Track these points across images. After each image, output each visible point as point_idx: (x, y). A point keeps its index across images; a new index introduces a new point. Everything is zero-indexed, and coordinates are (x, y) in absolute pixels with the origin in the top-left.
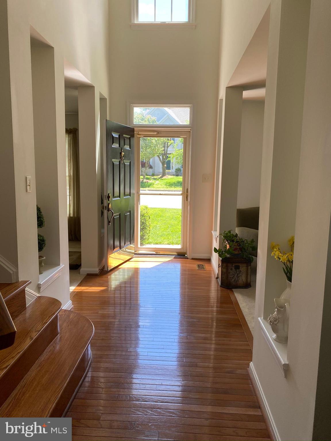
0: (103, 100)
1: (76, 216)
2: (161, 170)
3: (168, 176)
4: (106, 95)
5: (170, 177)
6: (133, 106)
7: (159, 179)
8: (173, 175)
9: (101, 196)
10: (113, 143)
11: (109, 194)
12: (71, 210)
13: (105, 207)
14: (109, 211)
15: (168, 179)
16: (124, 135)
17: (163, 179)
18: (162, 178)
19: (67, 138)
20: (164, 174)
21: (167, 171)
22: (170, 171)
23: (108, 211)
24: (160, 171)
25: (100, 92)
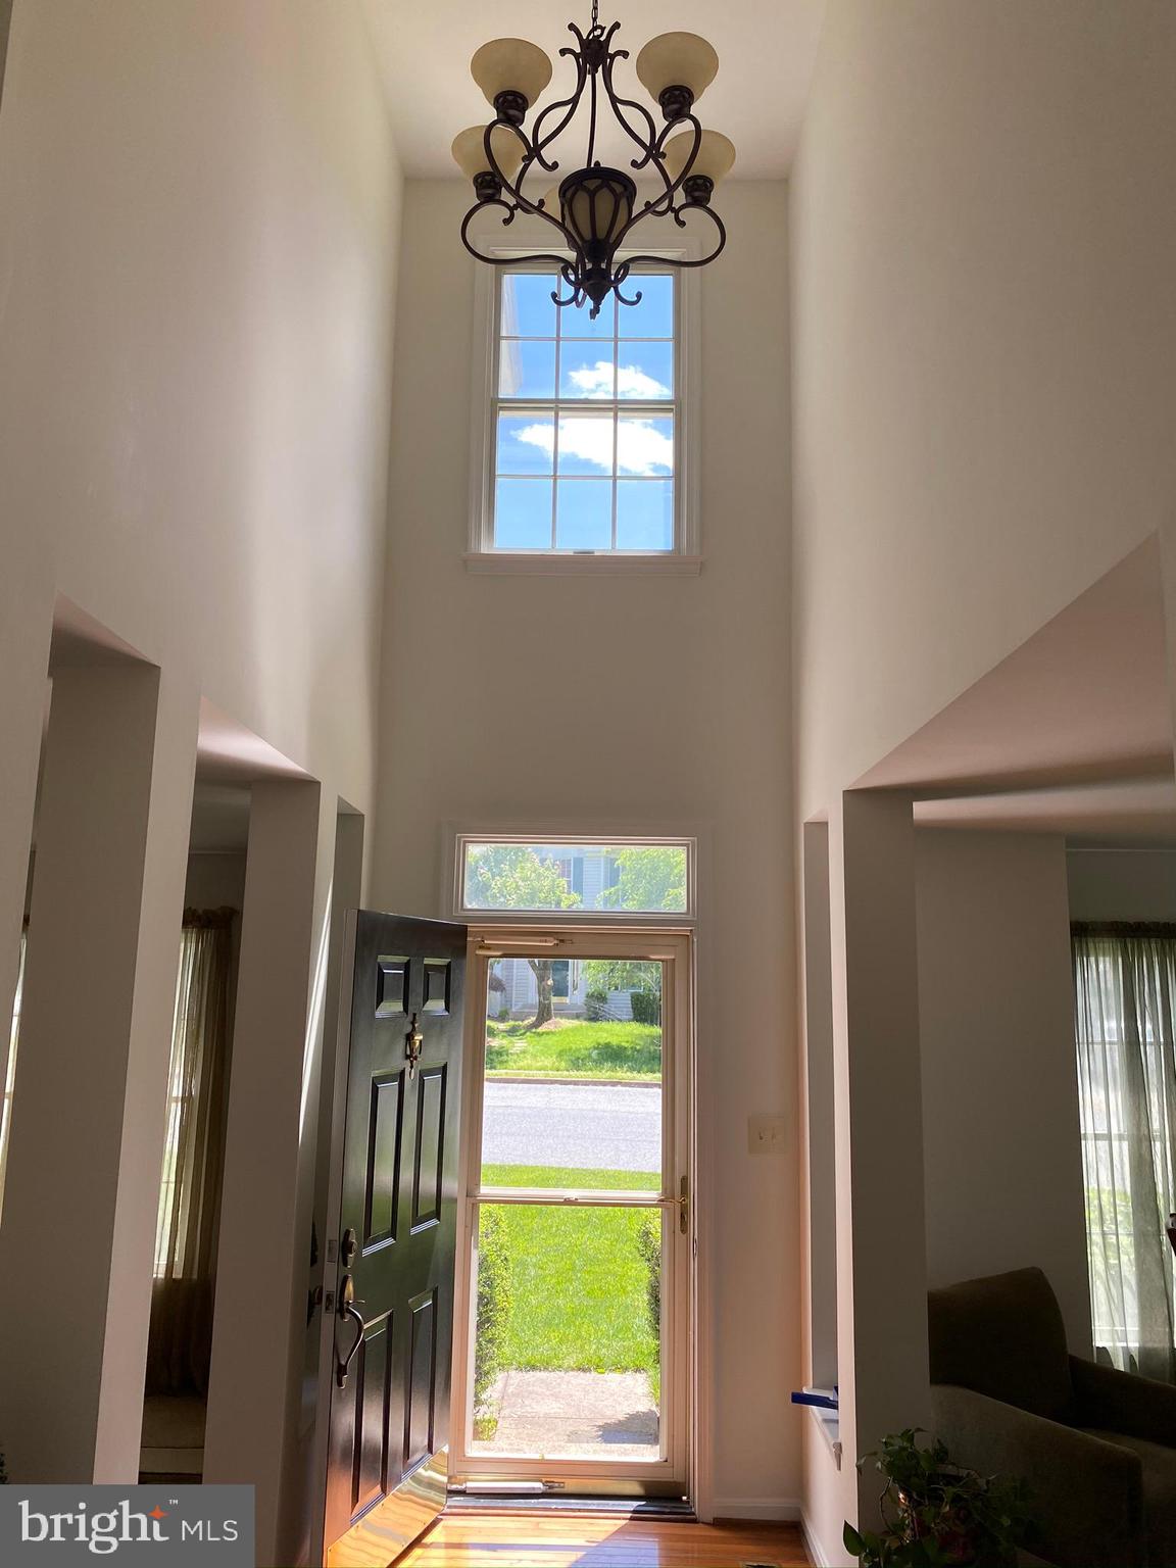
0: (348, 819)
1: (195, 1276)
2: (534, 998)
3: (558, 1019)
4: (361, 801)
5: (567, 1024)
6: (465, 842)
7: (528, 1034)
8: (577, 1017)
9: (314, 1236)
10: (380, 1000)
11: (347, 1233)
12: (177, 1250)
13: (328, 1296)
14: (343, 1317)
15: (560, 1033)
16: (427, 961)
17: (540, 1035)
18: (540, 1030)
19: (194, 945)
20: (544, 1014)
21: (554, 1000)
22: (567, 1000)
23: (338, 1315)
24: (530, 1002)
25: (339, 797)
